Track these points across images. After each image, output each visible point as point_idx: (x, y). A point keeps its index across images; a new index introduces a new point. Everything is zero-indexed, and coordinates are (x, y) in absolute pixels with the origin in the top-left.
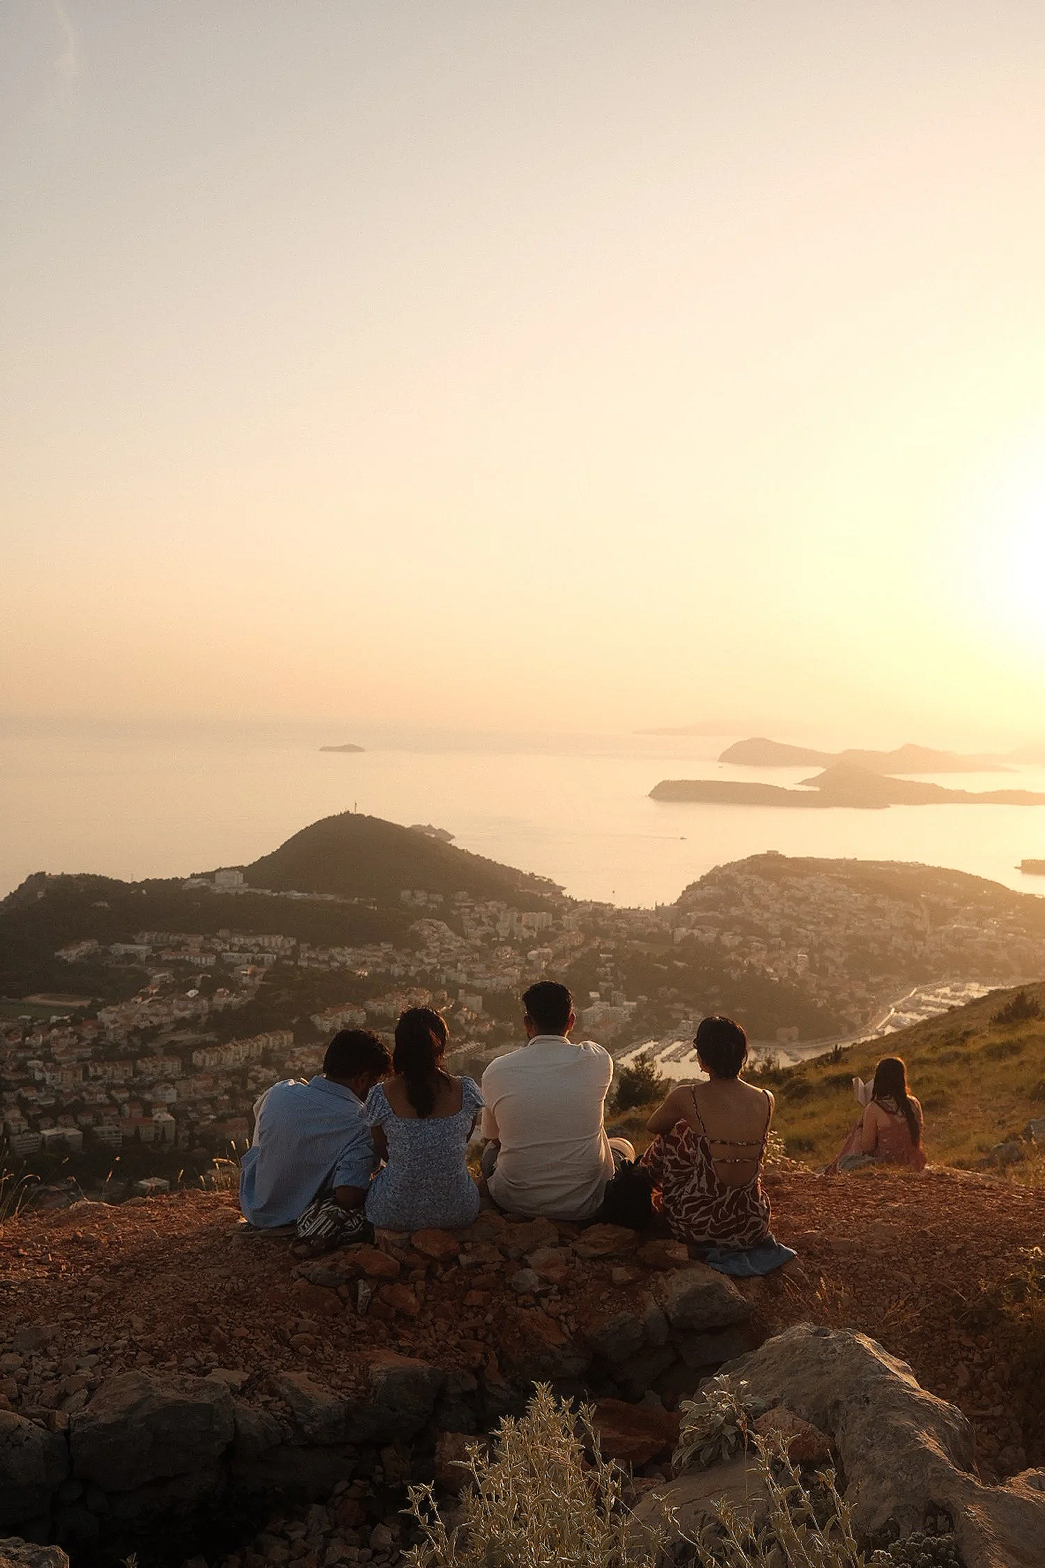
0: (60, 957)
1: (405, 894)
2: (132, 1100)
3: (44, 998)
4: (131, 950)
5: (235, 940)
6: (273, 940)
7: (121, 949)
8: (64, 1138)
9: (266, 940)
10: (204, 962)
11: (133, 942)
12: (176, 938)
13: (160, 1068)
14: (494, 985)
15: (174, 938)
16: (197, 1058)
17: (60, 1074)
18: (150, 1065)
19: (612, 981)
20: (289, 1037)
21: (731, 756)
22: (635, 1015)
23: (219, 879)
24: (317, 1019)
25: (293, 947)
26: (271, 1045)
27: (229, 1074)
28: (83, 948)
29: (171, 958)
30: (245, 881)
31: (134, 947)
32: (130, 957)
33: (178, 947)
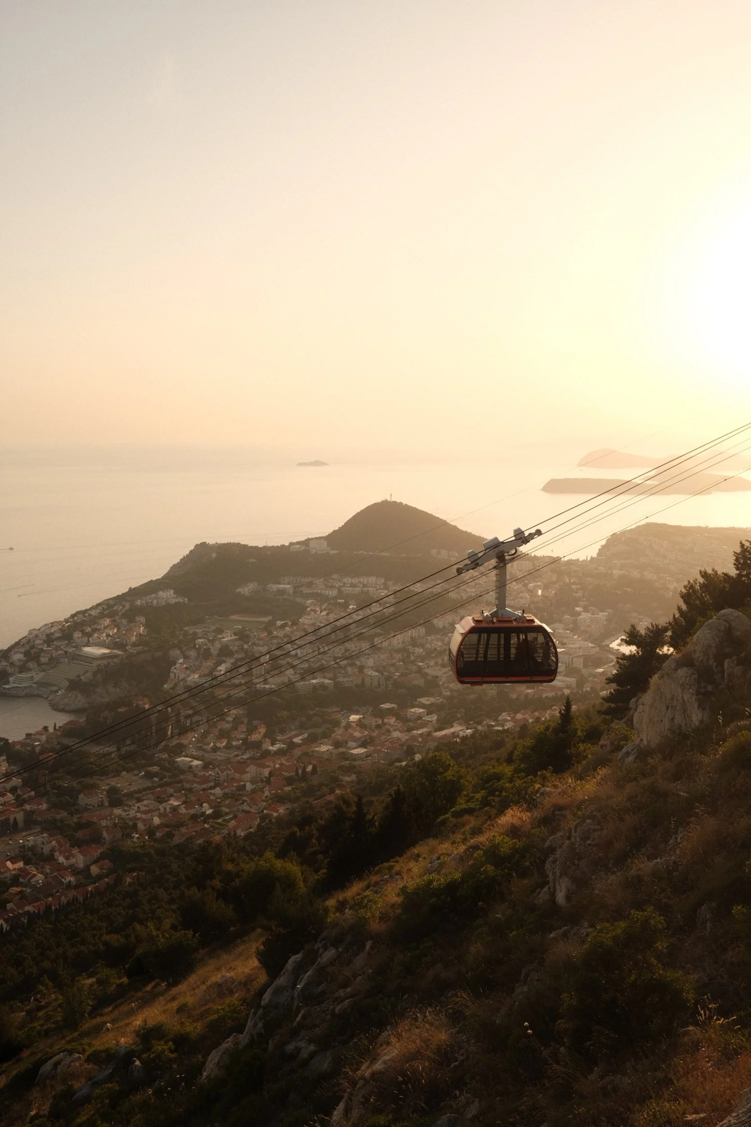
0: (240, 592)
1: (434, 552)
2: (351, 665)
3: (239, 617)
4: (281, 588)
5: (345, 580)
6: (370, 579)
7: (274, 587)
8: (323, 684)
9: (365, 580)
10: (331, 594)
11: (279, 583)
12: (306, 580)
13: (358, 648)
14: (517, 603)
15: (307, 580)
16: (377, 641)
17: (305, 651)
18: (353, 646)
19: (586, 601)
20: (422, 630)
21: (585, 463)
22: (609, 620)
23: (311, 545)
24: (435, 621)
25: (384, 583)
26: (414, 635)
27: (398, 651)
28: (250, 587)
29: (308, 592)
30: (328, 546)
31: (282, 586)
32: (282, 592)
33: (310, 585)
